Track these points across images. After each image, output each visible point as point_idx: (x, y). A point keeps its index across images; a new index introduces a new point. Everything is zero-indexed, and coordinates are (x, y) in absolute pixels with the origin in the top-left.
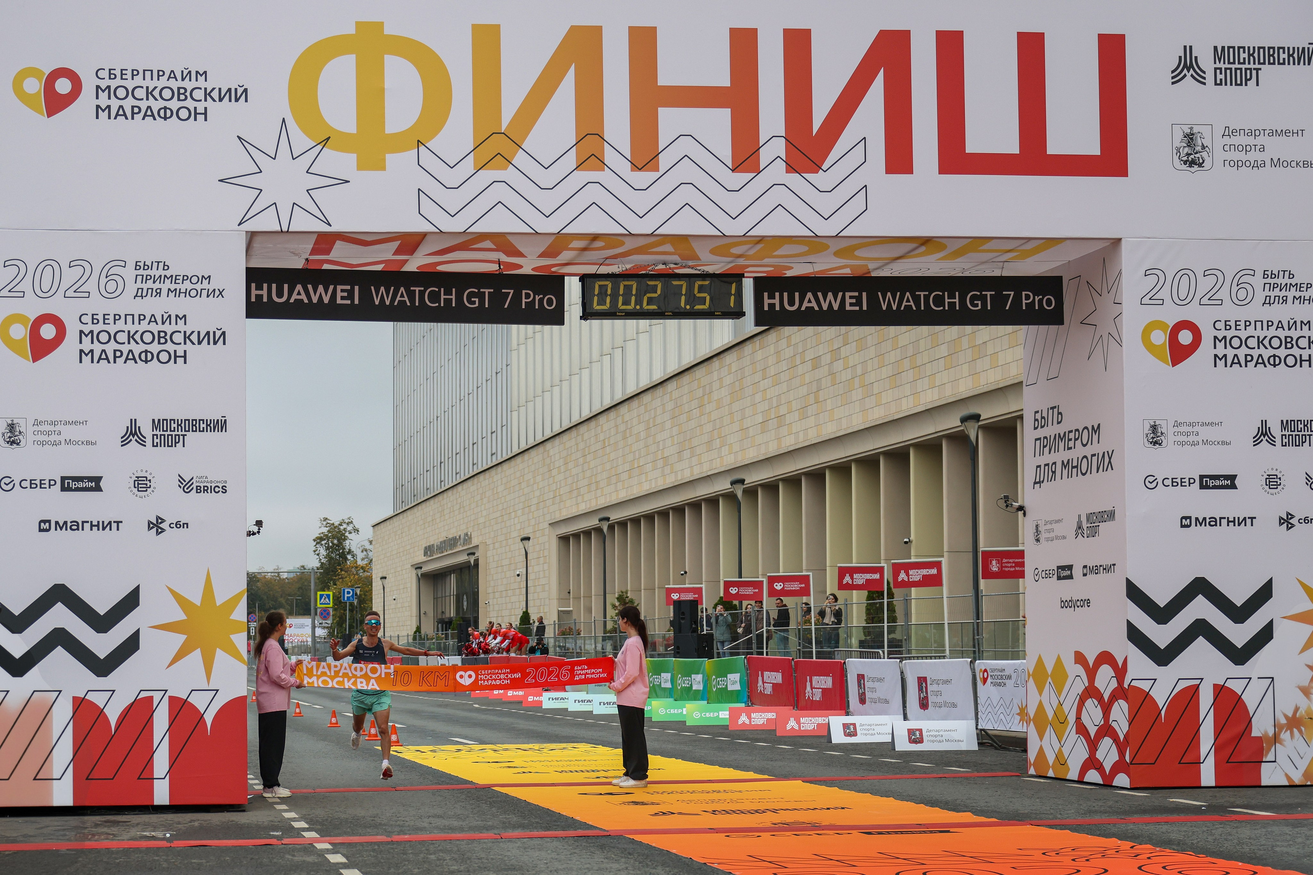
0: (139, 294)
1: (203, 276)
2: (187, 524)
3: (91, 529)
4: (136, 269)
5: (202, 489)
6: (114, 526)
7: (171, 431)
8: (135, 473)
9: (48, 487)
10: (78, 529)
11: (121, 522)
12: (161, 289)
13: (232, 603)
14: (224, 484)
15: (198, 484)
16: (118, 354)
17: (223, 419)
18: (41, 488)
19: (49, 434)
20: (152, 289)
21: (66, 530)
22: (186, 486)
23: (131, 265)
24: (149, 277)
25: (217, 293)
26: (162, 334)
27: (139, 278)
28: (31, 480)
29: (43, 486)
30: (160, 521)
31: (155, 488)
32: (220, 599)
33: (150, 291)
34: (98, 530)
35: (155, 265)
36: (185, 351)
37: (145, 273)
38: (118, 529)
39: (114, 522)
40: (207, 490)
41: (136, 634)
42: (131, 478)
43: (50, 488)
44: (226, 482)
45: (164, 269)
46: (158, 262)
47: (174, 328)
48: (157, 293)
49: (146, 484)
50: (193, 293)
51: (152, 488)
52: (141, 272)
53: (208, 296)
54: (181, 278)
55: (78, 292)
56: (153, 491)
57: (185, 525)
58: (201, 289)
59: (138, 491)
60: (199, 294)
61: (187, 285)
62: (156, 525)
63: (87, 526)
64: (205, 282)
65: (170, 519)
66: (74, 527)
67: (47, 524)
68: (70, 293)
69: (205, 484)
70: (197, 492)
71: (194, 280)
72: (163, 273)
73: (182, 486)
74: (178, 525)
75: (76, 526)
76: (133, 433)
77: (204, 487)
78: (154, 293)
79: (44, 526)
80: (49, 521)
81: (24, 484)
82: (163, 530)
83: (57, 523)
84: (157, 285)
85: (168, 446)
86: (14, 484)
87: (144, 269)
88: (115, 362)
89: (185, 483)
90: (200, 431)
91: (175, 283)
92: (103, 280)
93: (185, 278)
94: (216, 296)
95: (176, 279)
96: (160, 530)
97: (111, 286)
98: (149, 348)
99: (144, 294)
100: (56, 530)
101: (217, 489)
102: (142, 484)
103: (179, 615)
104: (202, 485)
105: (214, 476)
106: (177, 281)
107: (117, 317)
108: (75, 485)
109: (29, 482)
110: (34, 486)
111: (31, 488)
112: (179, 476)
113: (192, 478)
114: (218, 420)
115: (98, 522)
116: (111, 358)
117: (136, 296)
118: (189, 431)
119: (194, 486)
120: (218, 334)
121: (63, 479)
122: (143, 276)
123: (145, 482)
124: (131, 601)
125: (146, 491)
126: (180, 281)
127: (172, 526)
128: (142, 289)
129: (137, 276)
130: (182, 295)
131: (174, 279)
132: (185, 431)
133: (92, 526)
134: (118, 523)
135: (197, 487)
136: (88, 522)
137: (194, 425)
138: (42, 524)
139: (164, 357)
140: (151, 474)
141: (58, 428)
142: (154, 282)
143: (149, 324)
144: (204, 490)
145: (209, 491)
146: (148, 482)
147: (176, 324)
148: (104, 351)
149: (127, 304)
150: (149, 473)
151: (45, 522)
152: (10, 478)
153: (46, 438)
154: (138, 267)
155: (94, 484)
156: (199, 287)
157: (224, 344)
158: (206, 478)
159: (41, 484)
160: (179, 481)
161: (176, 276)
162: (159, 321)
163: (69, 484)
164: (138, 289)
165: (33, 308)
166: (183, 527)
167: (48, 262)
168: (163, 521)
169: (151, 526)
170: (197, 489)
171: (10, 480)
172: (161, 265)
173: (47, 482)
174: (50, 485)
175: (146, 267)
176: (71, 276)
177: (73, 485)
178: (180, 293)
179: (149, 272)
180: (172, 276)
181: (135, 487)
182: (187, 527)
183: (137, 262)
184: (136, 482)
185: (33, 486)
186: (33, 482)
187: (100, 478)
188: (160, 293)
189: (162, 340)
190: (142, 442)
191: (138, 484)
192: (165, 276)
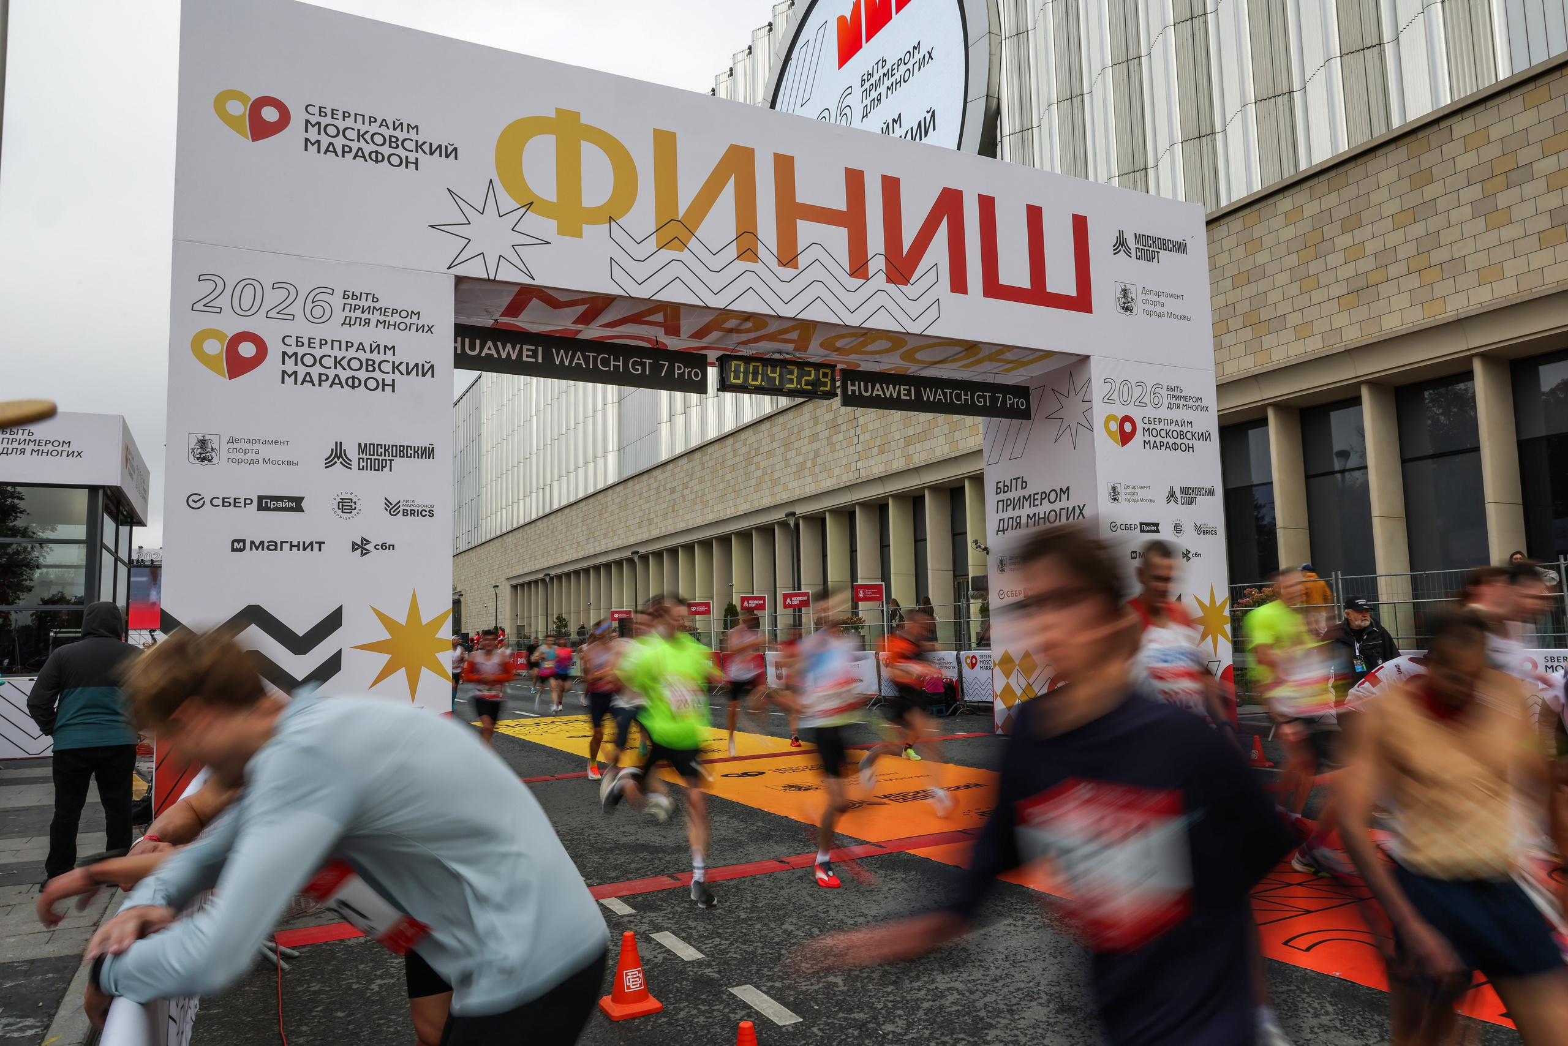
0: (347, 322)
1: (412, 312)
2: (393, 546)
3: (291, 550)
4: (344, 298)
5: (409, 512)
6: (316, 546)
7: (377, 455)
8: (340, 494)
9: (243, 506)
10: (276, 549)
11: (324, 543)
12: (369, 319)
13: (438, 622)
14: (431, 509)
15: (405, 508)
16: (324, 377)
17: (431, 447)
18: (235, 506)
19: (245, 452)
20: (361, 319)
21: (263, 549)
22: (392, 508)
23: (339, 294)
24: (357, 307)
25: (426, 328)
26: (370, 363)
27: (347, 307)
28: (224, 499)
29: (237, 504)
30: (365, 542)
31: (360, 510)
32: (426, 618)
33: (358, 320)
34: (299, 550)
35: (364, 296)
36: (393, 381)
37: (354, 303)
38: (320, 550)
39: (316, 543)
40: (414, 514)
41: (338, 655)
42: (335, 499)
43: (245, 507)
44: (433, 506)
45: (373, 301)
46: (367, 294)
47: (382, 357)
48: (366, 323)
49: (351, 506)
50: (403, 326)
51: (357, 510)
52: (349, 301)
53: (417, 331)
54: (390, 311)
55: (282, 313)
56: (358, 513)
57: (391, 547)
58: (411, 324)
59: (343, 512)
60: (408, 327)
61: (396, 318)
62: (361, 547)
63: (286, 546)
64: (415, 317)
65: (375, 540)
66: (271, 547)
67: (241, 544)
68: (273, 314)
69: (412, 508)
70: (404, 515)
71: (404, 314)
72: (372, 305)
73: (389, 509)
74: (384, 546)
75: (273, 546)
76: (337, 455)
77: (411, 510)
78: (363, 323)
79: (238, 545)
80: (244, 541)
81: (215, 502)
82: (368, 552)
83: (252, 543)
84: (365, 315)
85: (375, 470)
86: (204, 502)
87: (352, 299)
88: (320, 385)
89: (391, 507)
90: (407, 457)
91: (384, 315)
92: (309, 305)
93: (395, 311)
94: (425, 331)
95: (385, 312)
96: (364, 552)
97: (318, 312)
98: (356, 374)
99: (352, 323)
100: (251, 549)
101: (424, 513)
102: (346, 506)
103: (383, 635)
104: (409, 508)
105: (421, 500)
106: (386, 314)
107: (323, 342)
108: (274, 504)
109: (221, 500)
110: (228, 504)
111: (223, 506)
112: (386, 499)
113: (399, 502)
114: (425, 448)
115: (299, 542)
116: (316, 381)
117: (344, 323)
118: (396, 456)
119: (401, 509)
120: (427, 367)
121: (260, 498)
122: (351, 305)
123: (350, 504)
124: (333, 622)
125: (351, 512)
126: (390, 314)
127: (377, 547)
128: (351, 318)
129: (345, 304)
130: (391, 327)
131: (383, 311)
132: (392, 456)
133: (291, 546)
134: (320, 543)
135: (404, 510)
136: (287, 542)
137: (402, 451)
138: (236, 544)
139: (372, 384)
140: (356, 496)
141: (255, 447)
142: (363, 312)
143: (357, 351)
144: (411, 513)
145: (416, 514)
146: (353, 504)
147: (385, 354)
148: (308, 373)
149: (333, 330)
150: (354, 495)
151: (238, 541)
152: (200, 495)
153: (242, 456)
154: (346, 297)
155: (296, 504)
156: (408, 321)
157: (433, 376)
158: (413, 501)
159: (235, 502)
160: (386, 504)
161: (385, 309)
162: (368, 349)
163: (266, 503)
164: (346, 317)
165: (232, 326)
166: (389, 549)
167: (249, 282)
168: (368, 542)
169: (356, 547)
170: (404, 513)
171: (199, 497)
172: (370, 297)
173: (242, 501)
174: (245, 504)
175: (355, 297)
176: (274, 298)
177: (271, 505)
178: (389, 325)
179: (357, 302)
180: (381, 308)
181: (339, 509)
182: (393, 549)
183: (345, 291)
184: (341, 504)
185: (226, 504)
186: (226, 500)
187: (302, 499)
188: (369, 323)
189: (370, 368)
190: (347, 464)
191: (343, 506)
192: (374, 308)
